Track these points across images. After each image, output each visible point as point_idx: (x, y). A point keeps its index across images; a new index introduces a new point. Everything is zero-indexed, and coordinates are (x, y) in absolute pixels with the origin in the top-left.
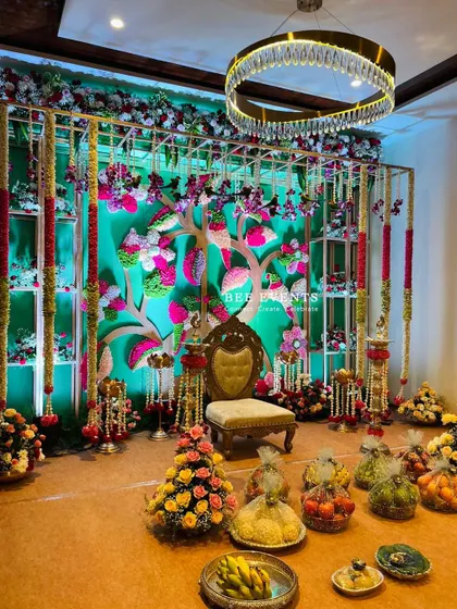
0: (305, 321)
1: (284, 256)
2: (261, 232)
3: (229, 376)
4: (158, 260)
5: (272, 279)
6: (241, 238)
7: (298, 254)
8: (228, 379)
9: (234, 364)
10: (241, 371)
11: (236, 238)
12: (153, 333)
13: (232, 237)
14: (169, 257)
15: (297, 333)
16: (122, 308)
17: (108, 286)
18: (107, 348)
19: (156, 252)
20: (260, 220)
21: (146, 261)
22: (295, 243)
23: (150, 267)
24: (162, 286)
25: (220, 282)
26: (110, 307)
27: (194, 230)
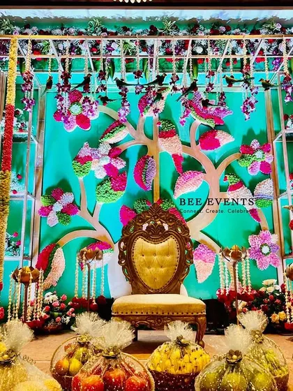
0: (276, 225)
1: (242, 157)
2: (215, 136)
3: (149, 267)
4: (109, 168)
5: (231, 180)
6: (193, 144)
7: (259, 154)
8: (147, 271)
9: (155, 254)
10: (163, 262)
11: (189, 145)
12: (105, 236)
13: (183, 143)
14: (120, 165)
15: (265, 238)
16: (75, 212)
17: (62, 193)
18: (60, 250)
19: (106, 161)
20: (212, 125)
21: (97, 169)
22: (255, 144)
23: (102, 175)
24: (112, 191)
25: (173, 187)
26: (62, 212)
27: (144, 140)
